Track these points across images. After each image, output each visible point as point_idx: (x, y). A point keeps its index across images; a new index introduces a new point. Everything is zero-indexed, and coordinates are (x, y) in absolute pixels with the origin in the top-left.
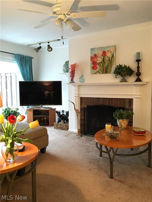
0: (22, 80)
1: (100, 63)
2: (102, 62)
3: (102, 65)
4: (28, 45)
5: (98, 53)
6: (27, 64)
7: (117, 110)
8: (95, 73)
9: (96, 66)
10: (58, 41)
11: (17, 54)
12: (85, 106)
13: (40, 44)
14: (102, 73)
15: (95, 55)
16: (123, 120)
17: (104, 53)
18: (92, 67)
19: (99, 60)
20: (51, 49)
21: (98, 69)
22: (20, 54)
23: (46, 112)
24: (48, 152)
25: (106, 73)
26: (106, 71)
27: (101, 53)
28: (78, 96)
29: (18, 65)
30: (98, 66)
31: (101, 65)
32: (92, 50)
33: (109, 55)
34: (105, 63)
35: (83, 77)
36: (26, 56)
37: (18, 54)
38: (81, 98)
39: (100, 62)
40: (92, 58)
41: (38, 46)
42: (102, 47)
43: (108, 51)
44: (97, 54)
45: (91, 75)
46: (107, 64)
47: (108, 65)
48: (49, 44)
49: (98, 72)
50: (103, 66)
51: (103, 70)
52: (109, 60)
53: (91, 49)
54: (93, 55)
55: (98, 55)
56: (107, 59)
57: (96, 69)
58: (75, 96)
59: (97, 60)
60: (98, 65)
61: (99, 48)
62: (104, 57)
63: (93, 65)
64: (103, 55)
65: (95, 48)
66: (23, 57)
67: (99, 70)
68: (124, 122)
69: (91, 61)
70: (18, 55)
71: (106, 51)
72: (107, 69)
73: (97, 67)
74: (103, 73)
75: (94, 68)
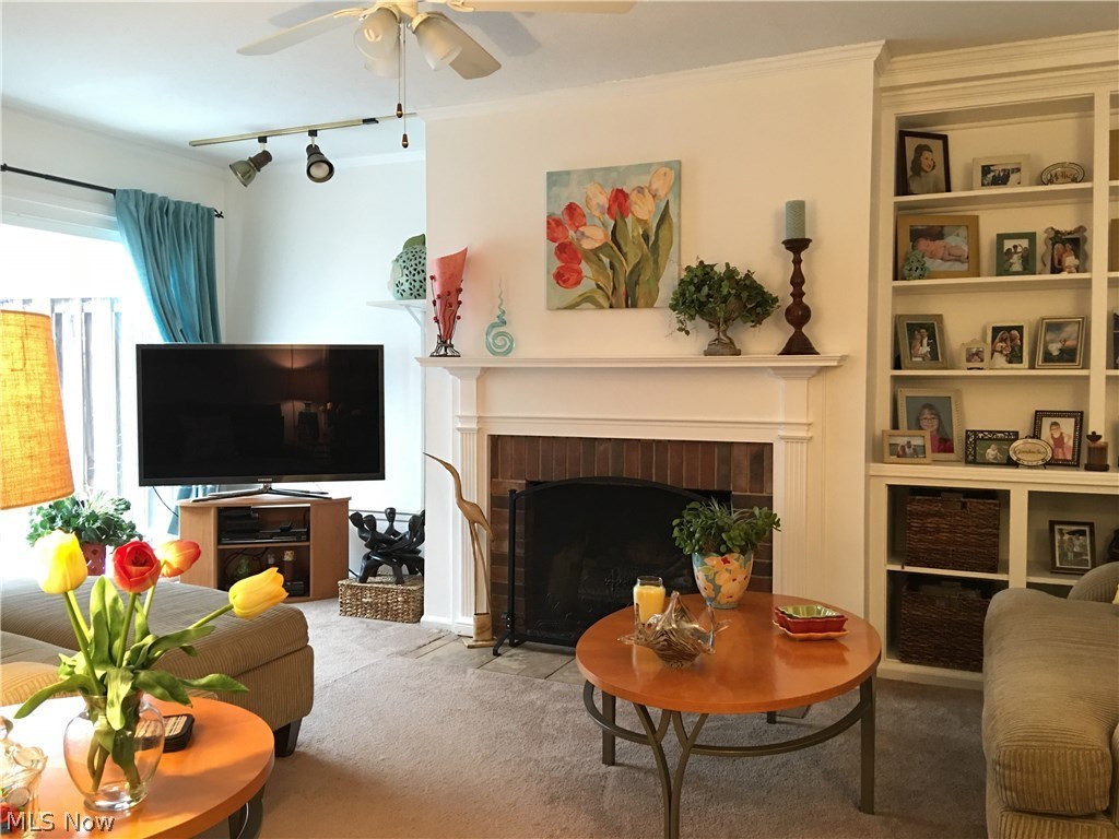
0: (155, 337)
1: (595, 251)
2: (606, 244)
3: (608, 266)
4: (194, 144)
5: (588, 200)
6: (188, 249)
7: (692, 505)
8: (572, 307)
9: (575, 266)
10: (365, 126)
11: (126, 191)
12: (518, 484)
13: (263, 140)
14: (606, 304)
15: (571, 209)
16: (726, 561)
17: (620, 201)
18: (554, 270)
19: (594, 235)
20: (326, 167)
21: (587, 285)
22: (148, 191)
23: (296, 521)
24: (312, 752)
25: (627, 306)
26: (628, 294)
27: (603, 200)
28: (479, 430)
29: (134, 255)
30: (585, 267)
31: (601, 260)
32: (554, 179)
33: (644, 210)
34: (625, 250)
35: (505, 323)
36: (178, 204)
37: (136, 191)
38: (495, 441)
39: (597, 245)
40: (553, 225)
41: (256, 148)
42: (608, 170)
43: (640, 190)
44: (579, 202)
45: (549, 312)
46: (633, 260)
47: (639, 263)
48: (317, 141)
49: (587, 299)
50: (612, 267)
51: (614, 288)
52: (646, 237)
53: (549, 175)
54: (559, 211)
55: (586, 211)
56: (632, 230)
57: (578, 283)
58: (459, 429)
59: (583, 234)
60: (588, 260)
61: (590, 173)
62: (619, 220)
63: (558, 263)
64: (615, 208)
65: (568, 173)
66: (161, 209)
67: (591, 291)
68: (730, 571)
69: (551, 238)
70: (132, 196)
71: (627, 190)
72: (637, 283)
73: (579, 273)
74: (611, 307)
75: (564, 276)
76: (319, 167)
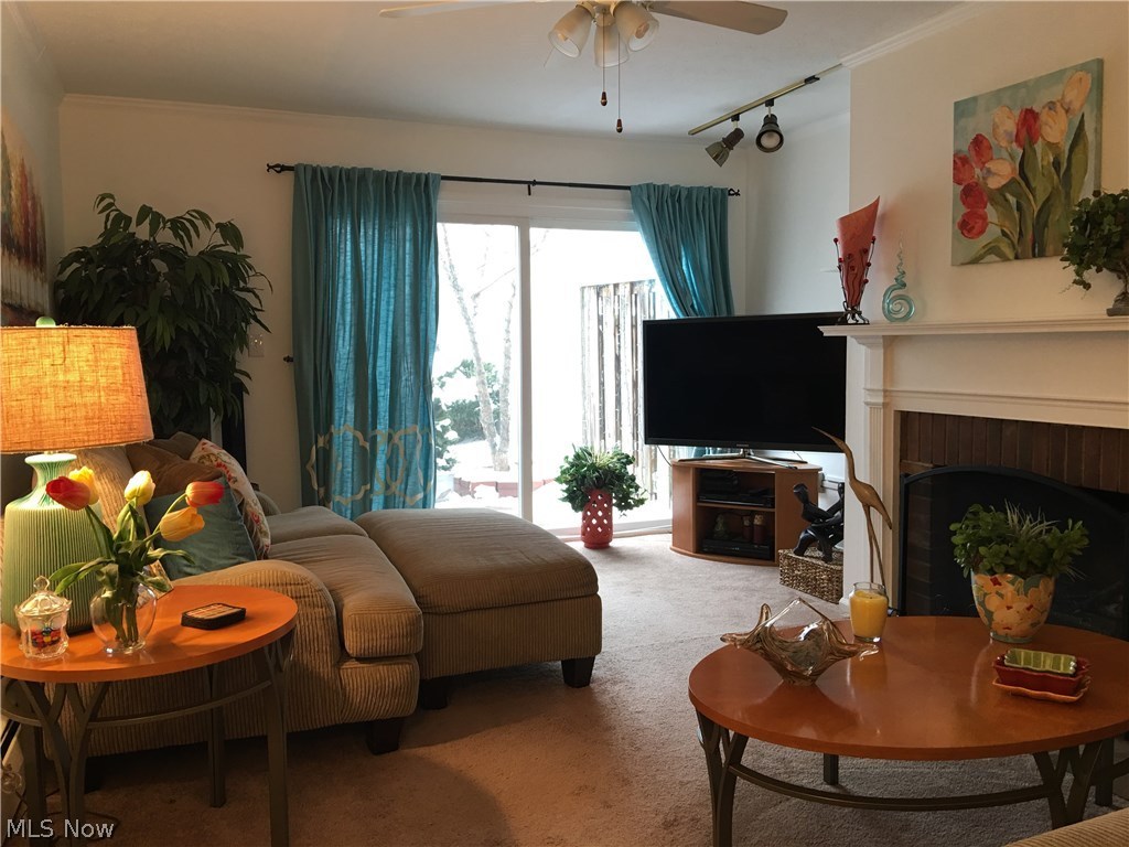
1: (1002, 190)
2: (1013, 181)
3: (1015, 206)
4: (693, 133)
5: (995, 127)
8: (975, 261)
9: (980, 211)
11: (640, 186)
12: (921, 467)
13: (736, 118)
14: (1011, 256)
15: (978, 142)
16: (996, 582)
17: (1029, 122)
18: (959, 219)
19: (1001, 172)
20: (777, 137)
21: (993, 232)
22: (659, 183)
25: (1034, 256)
26: (1032, 246)
27: (1010, 126)
28: (885, 405)
29: (647, 241)
30: (991, 213)
31: (1007, 200)
32: (962, 109)
33: (1056, 131)
34: (1033, 185)
35: (904, 285)
37: (648, 185)
38: (905, 418)
39: (1004, 182)
40: (961, 162)
41: (729, 127)
42: (1016, 87)
43: (1051, 106)
44: (987, 133)
45: (955, 268)
46: (1041, 197)
47: (1048, 199)
48: (774, 110)
49: (992, 249)
50: (1019, 208)
51: (1021, 233)
52: (1056, 164)
53: (957, 104)
54: (965, 147)
55: (992, 141)
56: (1043, 157)
57: (982, 232)
58: (867, 404)
59: (989, 171)
60: (994, 203)
61: (997, 95)
62: (1027, 147)
63: (963, 210)
64: (1024, 134)
65: (975, 99)
66: (673, 196)
67: (995, 240)
68: (1001, 596)
69: (957, 181)
70: (645, 189)
71: (1036, 109)
72: (1046, 225)
73: (984, 218)
74: (1017, 258)
75: (968, 226)
76: (770, 136)
